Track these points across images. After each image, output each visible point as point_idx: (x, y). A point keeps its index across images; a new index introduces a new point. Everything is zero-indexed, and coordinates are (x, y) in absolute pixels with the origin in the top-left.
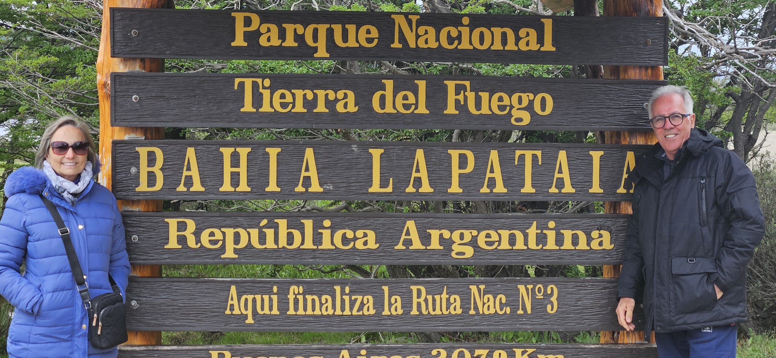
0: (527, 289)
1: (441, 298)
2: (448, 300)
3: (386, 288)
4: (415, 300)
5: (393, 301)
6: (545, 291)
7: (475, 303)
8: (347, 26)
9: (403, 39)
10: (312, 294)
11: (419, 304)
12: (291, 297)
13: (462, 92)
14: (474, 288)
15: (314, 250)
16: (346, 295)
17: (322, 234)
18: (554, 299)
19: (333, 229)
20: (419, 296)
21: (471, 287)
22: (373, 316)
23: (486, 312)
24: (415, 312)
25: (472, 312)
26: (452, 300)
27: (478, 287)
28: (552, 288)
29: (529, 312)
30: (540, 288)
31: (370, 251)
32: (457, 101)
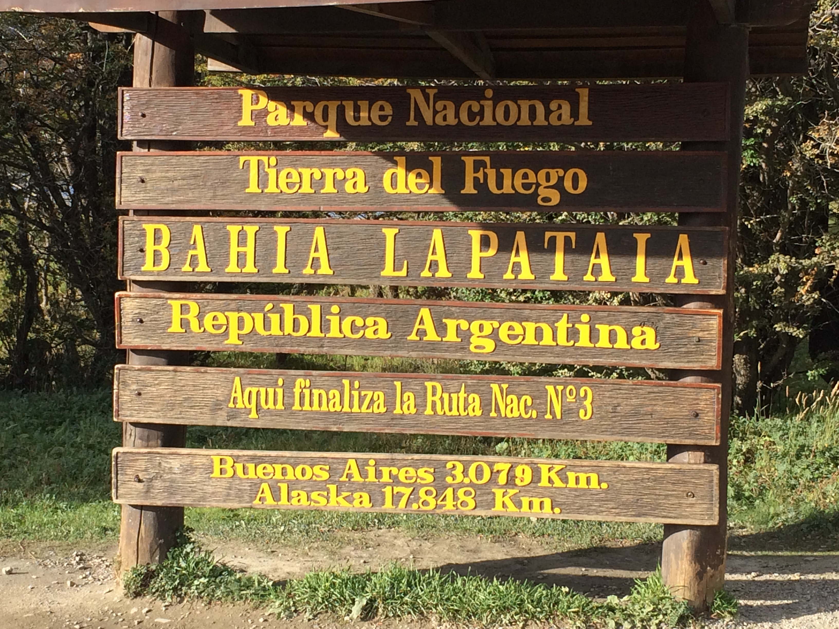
0: (556, 391)
1: (458, 398)
2: (466, 399)
3: (398, 384)
4: (430, 398)
5: (405, 398)
6: (578, 393)
7: (497, 404)
8: (359, 103)
9: (419, 116)
10: (319, 388)
11: (434, 403)
12: (297, 391)
13: (482, 169)
14: (495, 387)
15: (320, 339)
16: (355, 390)
17: (329, 321)
18: (587, 403)
19: (342, 315)
20: (434, 394)
21: (492, 385)
22: (383, 414)
23: (509, 415)
24: (429, 411)
25: (493, 414)
26: (470, 400)
27: (500, 386)
28: (585, 391)
29: (559, 417)
30: (571, 390)
31: (381, 342)
32: (476, 180)
